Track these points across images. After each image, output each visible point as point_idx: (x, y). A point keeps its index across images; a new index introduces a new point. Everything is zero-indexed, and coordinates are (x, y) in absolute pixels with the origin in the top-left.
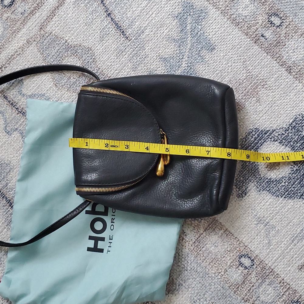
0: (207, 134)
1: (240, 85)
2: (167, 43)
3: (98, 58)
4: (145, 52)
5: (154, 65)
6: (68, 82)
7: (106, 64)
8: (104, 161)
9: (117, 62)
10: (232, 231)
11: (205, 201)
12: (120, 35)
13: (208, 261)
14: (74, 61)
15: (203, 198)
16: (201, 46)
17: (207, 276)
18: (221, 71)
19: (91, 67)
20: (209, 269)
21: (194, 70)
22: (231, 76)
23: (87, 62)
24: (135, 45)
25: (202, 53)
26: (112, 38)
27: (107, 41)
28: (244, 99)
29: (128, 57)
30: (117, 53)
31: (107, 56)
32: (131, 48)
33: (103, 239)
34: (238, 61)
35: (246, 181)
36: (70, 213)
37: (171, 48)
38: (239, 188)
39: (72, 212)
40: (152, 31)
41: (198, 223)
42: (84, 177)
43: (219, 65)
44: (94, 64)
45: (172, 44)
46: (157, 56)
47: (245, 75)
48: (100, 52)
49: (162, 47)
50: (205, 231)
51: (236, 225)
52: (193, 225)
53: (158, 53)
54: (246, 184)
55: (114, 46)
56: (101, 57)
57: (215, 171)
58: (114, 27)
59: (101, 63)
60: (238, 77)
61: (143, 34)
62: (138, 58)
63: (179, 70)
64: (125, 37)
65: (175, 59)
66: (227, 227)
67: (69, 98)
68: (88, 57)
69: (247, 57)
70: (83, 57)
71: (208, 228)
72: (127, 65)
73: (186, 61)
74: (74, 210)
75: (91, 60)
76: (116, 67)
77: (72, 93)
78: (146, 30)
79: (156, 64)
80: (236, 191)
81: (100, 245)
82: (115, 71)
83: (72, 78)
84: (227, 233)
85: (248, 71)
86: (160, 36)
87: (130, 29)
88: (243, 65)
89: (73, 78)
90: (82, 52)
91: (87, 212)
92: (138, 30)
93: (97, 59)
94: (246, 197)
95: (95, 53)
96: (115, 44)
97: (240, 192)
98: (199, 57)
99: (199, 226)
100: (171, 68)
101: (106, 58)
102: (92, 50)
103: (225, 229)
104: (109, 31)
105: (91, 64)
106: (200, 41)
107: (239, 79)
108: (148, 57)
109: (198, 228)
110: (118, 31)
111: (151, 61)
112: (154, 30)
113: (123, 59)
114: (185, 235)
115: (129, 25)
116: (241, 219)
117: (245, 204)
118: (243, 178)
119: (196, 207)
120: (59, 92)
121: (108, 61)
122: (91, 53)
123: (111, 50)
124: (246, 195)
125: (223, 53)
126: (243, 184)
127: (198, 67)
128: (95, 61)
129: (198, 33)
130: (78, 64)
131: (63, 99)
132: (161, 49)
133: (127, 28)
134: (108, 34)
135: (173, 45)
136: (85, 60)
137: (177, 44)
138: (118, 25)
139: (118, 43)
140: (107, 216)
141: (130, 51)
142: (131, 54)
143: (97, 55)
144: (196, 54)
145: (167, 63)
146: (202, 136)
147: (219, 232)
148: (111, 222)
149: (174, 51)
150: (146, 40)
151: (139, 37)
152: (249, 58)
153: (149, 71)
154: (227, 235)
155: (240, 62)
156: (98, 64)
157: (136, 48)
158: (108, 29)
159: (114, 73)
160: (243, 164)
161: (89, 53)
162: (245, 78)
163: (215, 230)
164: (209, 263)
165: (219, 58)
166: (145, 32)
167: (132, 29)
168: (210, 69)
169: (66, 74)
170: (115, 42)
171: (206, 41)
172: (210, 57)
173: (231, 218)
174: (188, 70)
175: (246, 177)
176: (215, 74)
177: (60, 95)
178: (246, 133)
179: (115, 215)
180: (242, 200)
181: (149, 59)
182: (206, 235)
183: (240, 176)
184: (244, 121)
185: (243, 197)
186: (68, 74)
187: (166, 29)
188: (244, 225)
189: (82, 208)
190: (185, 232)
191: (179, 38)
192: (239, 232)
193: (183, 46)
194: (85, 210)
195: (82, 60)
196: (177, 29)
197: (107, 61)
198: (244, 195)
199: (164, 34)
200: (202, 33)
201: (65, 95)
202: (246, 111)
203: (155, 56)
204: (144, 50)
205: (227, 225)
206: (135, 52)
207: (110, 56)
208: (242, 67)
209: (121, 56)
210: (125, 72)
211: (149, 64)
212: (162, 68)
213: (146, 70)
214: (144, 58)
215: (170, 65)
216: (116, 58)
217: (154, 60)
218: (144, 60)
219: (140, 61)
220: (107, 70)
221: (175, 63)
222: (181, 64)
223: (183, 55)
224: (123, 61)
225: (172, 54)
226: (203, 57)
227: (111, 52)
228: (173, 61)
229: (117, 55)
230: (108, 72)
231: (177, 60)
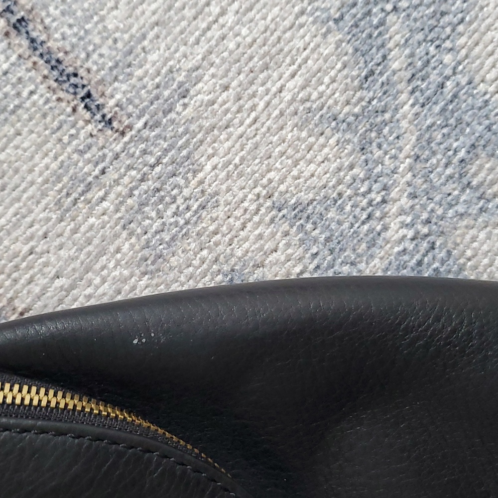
2: (304, 134)
4: (201, 182)
5: (246, 239)
9: (60, 235)
12: (74, 110)
16: (469, 143)
21: (449, 253)
24: (151, 153)
25: (475, 175)
26: (37, 124)
27: (10, 140)
29: (117, 210)
30: (60, 191)
31: (12, 211)
32: (130, 168)
37: (326, 159)
40: (226, 88)
45: (328, 139)
49: (282, 154)
53: (265, 181)
55: (47, 160)
58: (45, 77)
61: (186, 100)
62: (169, 213)
63: (372, 257)
64: (98, 117)
65: (348, 208)
72: (112, 248)
73: (402, 212)
76: (59, 259)
78: (200, 85)
79: (260, 237)
82: (52, 280)
86: (268, 104)
87: (122, 82)
92: (158, 87)
96: (51, 154)
98: (463, 190)
100: (332, 251)
104: (18, 94)
106: (459, 121)
108: (217, 205)
110: (61, 94)
111: (231, 220)
112: (234, 84)
113: (92, 220)
115: (116, 65)
121: (14, 234)
123: (32, 183)
127: (468, 237)
129: (442, 86)
132: (278, 165)
133: (109, 79)
134: (18, 107)
135: (332, 141)
137: (348, 136)
138: (61, 67)
139: (64, 148)
141: (126, 180)
142: (131, 195)
144: (451, 177)
145: (309, 226)
149: (339, 169)
150: (201, 127)
151: (165, 113)
153: (226, 268)
157: (153, 167)
158: (14, 86)
159: (44, 290)
166: (192, 92)
167: (134, 81)
170: (49, 145)
171: (487, 117)
174: (418, 257)
181: (220, 212)
187: (293, 76)
191: (357, 110)
193: (380, 146)
196: (345, 72)
197: (9, 233)
199: (287, 96)
200: (464, 81)
203: (250, 196)
204: (195, 172)
206: (150, 184)
207: (23, 211)
209: (80, 205)
210: (104, 281)
211: (224, 235)
212: (290, 251)
213: (210, 267)
214: (196, 212)
215: (328, 234)
216: (54, 216)
217: (248, 216)
218: (195, 219)
219: (176, 224)
220: (9, 276)
221: (352, 225)
222: (379, 228)
223: (385, 188)
224: (91, 227)
225: (331, 184)
226: (481, 190)
227: (30, 192)
228: (341, 218)
229: (59, 203)
230: (18, 286)
231: (358, 210)
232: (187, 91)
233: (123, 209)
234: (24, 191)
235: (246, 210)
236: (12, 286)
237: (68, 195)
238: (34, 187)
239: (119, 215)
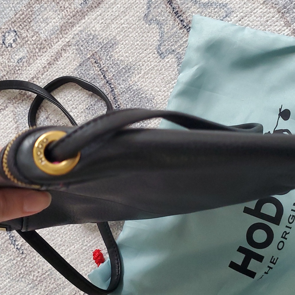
67: (263, 15)
77: (270, 9)
120: (250, 4)
131: (253, 16)
148: (282, 237)
177: (251, 9)
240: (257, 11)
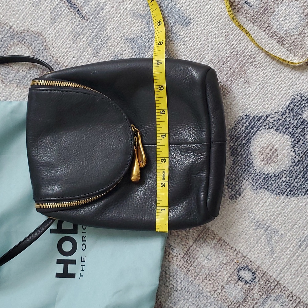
0: (188, 126)
1: (223, 64)
2: (133, 19)
3: (51, 44)
4: (107, 33)
5: (118, 47)
6: (17, 76)
7: (61, 51)
8: (66, 169)
9: (74, 47)
10: (227, 240)
11: (191, 208)
12: (75, 14)
13: (201, 277)
14: (22, 50)
15: (188, 205)
16: (174, 21)
17: (201, 296)
18: (199, 49)
19: (43, 56)
20: (203, 286)
22: (212, 55)
23: (37, 50)
24: (94, 26)
25: (175, 30)
26: (66, 18)
27: (60, 23)
28: (229, 81)
29: (87, 41)
30: (73, 36)
31: (62, 41)
32: (89, 29)
33: (73, 262)
34: (219, 36)
35: (239, 179)
36: (31, 235)
37: (138, 26)
38: (231, 189)
39: (33, 233)
40: (113, 7)
41: (186, 234)
42: (44, 191)
43: (197, 42)
44: (46, 52)
45: (139, 21)
46: (121, 36)
47: (229, 52)
48: (52, 37)
49: (127, 25)
50: (195, 242)
51: (231, 232)
52: (180, 236)
53: (123, 32)
54: (239, 182)
55: (69, 28)
56: (54, 43)
57: (200, 171)
58: (67, 6)
59: (55, 50)
60: (221, 55)
61: (103, 11)
62: (99, 41)
63: (149, 52)
64: (81, 16)
65: (143, 39)
66: (220, 236)
67: (19, 96)
68: (38, 44)
69: (230, 30)
70: (32, 44)
71: (198, 239)
72: (86, 50)
74: (36, 231)
75: (42, 48)
76: (74, 53)
77: (23, 89)
78: (106, 6)
79: (122, 47)
80: (228, 192)
81: (71, 269)
82: (72, 58)
83: (21, 71)
84: (221, 243)
85: (232, 46)
86: (123, 12)
87: (86, 6)
88: (226, 39)
89: (23, 71)
90: (31, 38)
91: (52, 231)
92: (96, 7)
93: (49, 46)
94: (240, 198)
95: (47, 38)
96: (70, 26)
97: (233, 192)
99: (187, 237)
100: (139, 50)
101: (60, 44)
102: (43, 35)
103: (218, 238)
104: (61, 10)
105: (43, 52)
106: (172, 15)
107: (222, 57)
108: (111, 39)
109: (186, 239)
110: (72, 10)
111: (115, 43)
112: (115, 6)
113: (81, 43)
114: (172, 249)
115: (85, 2)
116: (236, 225)
117: (240, 207)
118: (236, 175)
119: (181, 216)
120: (7, 89)
121: (63, 47)
122: (41, 39)
123: (66, 34)
124: (240, 195)
125: (201, 27)
126: (235, 183)
127: (172, 46)
128: (47, 48)
129: (168, 5)
130: (27, 54)
131: (12, 98)
132: (126, 28)
133: (83, 6)
134: (61, 14)
135: (140, 21)
136: (35, 48)
137: (144, 20)
138: (71, 3)
139: (73, 25)
140: (77, 233)
141: (89, 33)
142: (90, 37)
143: (49, 41)
145: (134, 44)
146: (182, 130)
147: (211, 242)
148: (83, 241)
149: (141, 29)
150: (107, 18)
151: (98, 15)
152: (232, 30)
153: (114, 55)
154: (221, 245)
155: (222, 36)
156: (51, 52)
157: (95, 29)
158: (60, 8)
159: (71, 61)
160: (234, 159)
161: (40, 39)
162: (229, 55)
163: (207, 240)
164: (203, 280)
165: (196, 34)
166: (104, 9)
167: (89, 6)
168: (186, 48)
169: (13, 67)
170: (69, 24)
171: (179, 14)
172: (186, 33)
173: (225, 224)
175: (239, 175)
176: (192, 54)
177: (9, 93)
178: (234, 122)
179: (86, 232)
180: (236, 202)
181: (112, 40)
182: (197, 247)
183: (231, 173)
184: (231, 107)
185: (236, 198)
186: (16, 67)
187: (130, 3)
188: (240, 232)
189: (44, 227)
190: (171, 246)
191: (146, 13)
192: (236, 240)
193: (152, 22)
194: (49, 229)
195: (32, 48)
196: (143, 2)
197: (61, 47)
198: (238, 196)
199: (128, 9)
200: (173, 4)
201: (14, 92)
202: (233, 95)
203: (119, 36)
204: (105, 30)
205: (221, 233)
206: (95, 34)
207: (64, 41)
208: (225, 42)
209: (78, 39)
210: (84, 59)
211: (113, 47)
212: (129, 50)
213: (110, 55)
214: (106, 41)
215: (138, 46)
216: (72, 43)
217: (119, 42)
218: (106, 42)
219: (101, 44)
220: (62, 57)
221: (144, 44)
222: (151, 44)
223: (153, 34)
224: (81, 45)
225: (139, 33)
226: (176, 34)
227: (65, 37)
228: (142, 42)
229: (73, 39)
230: (65, 60)
231: (146, 39)
232: (103, 8)
233: (88, 40)
234: (64, 36)
235: (118, 40)
236: (63, 60)
237: (75, 37)
238: (66, 35)
239: (87, 42)
240: (14, 93)
